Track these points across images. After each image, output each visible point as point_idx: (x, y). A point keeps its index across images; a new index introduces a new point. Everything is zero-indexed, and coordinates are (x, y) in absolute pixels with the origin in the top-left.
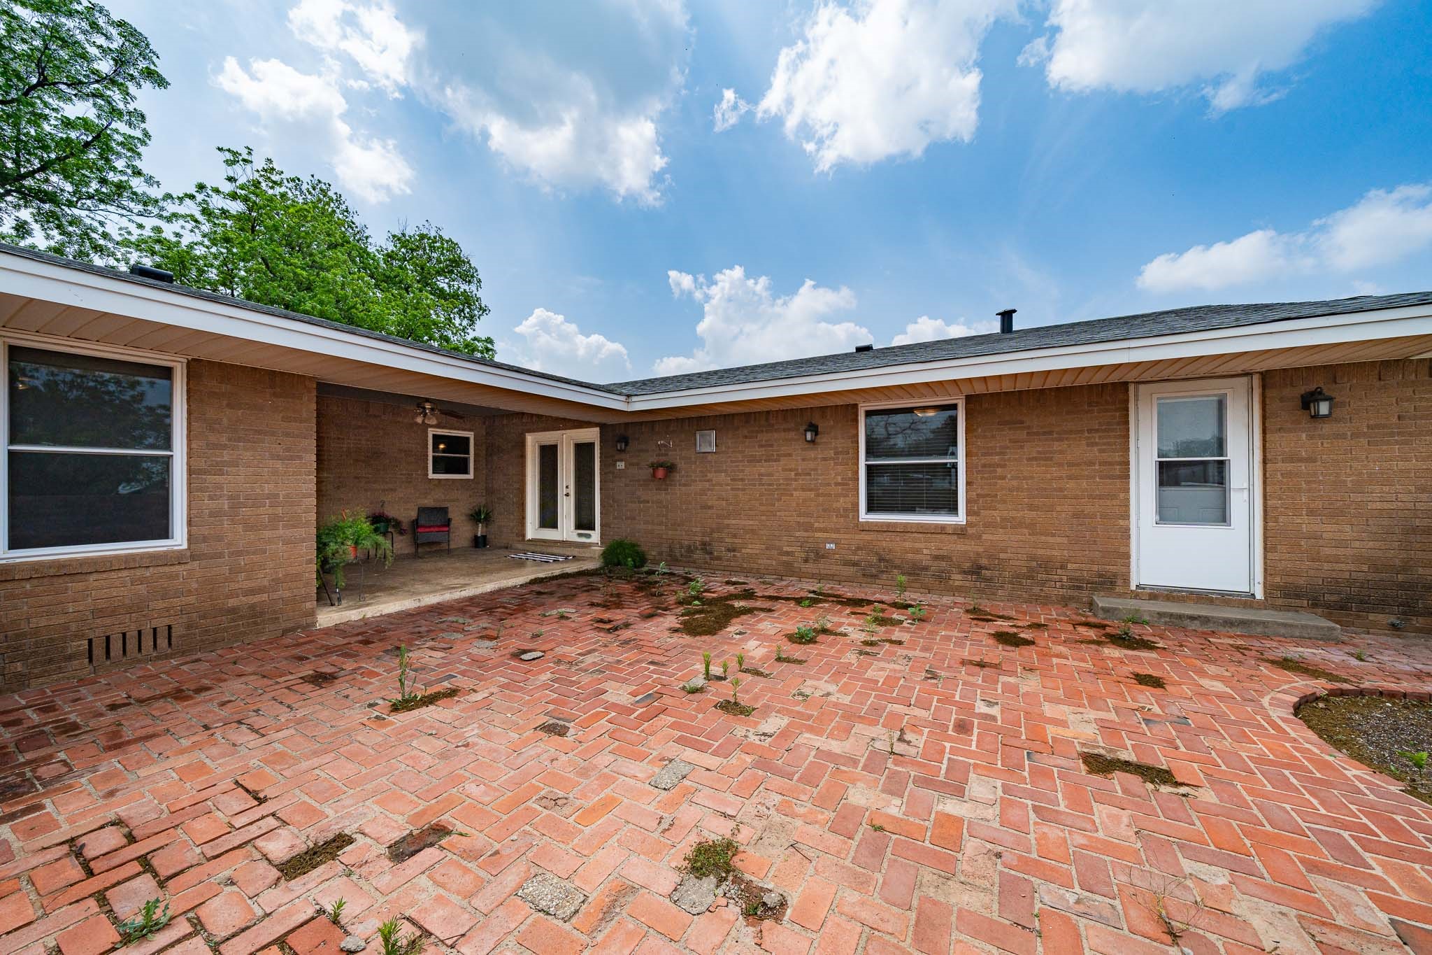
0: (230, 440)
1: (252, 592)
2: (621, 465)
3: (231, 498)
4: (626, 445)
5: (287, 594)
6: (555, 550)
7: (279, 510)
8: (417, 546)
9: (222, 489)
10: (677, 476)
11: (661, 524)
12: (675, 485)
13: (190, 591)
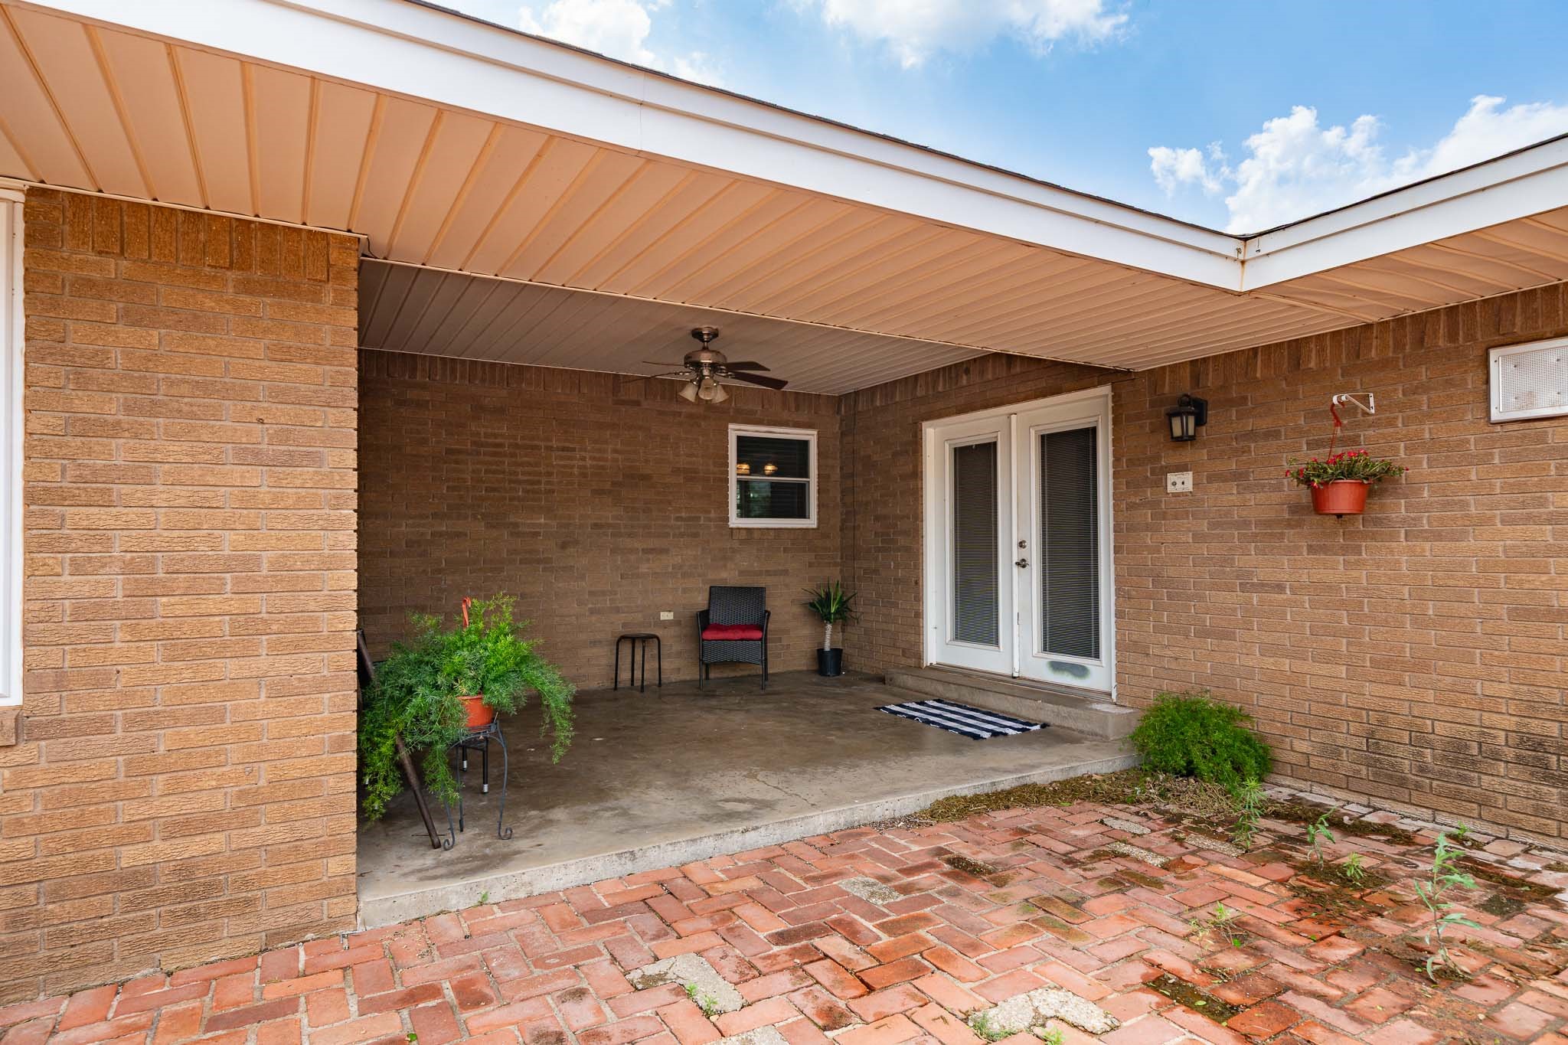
0: (128, 409)
1: (183, 827)
2: (1181, 482)
3: (128, 569)
4: (1200, 422)
5: (278, 834)
6: (993, 702)
7: (260, 604)
8: (706, 666)
9: (106, 542)
10: (1398, 508)
11: (1331, 657)
12: (1393, 537)
13: (19, 823)
